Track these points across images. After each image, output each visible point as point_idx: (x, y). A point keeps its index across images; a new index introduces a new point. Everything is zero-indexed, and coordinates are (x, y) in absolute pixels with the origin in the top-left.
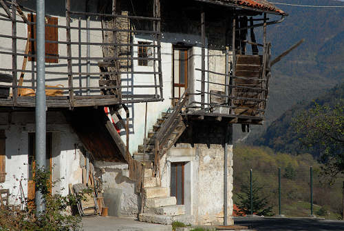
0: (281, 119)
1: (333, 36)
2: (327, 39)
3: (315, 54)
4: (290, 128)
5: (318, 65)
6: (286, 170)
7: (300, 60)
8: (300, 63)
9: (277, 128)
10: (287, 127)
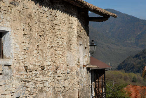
0: (124, 62)
1: (141, 32)
2: (139, 33)
3: (135, 39)
4: (127, 65)
5: (136, 43)
6: (133, 79)
7: (129, 41)
8: (129, 42)
9: (122, 65)
10: (126, 65)
